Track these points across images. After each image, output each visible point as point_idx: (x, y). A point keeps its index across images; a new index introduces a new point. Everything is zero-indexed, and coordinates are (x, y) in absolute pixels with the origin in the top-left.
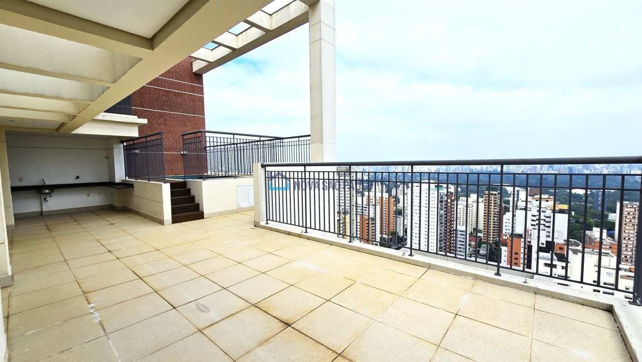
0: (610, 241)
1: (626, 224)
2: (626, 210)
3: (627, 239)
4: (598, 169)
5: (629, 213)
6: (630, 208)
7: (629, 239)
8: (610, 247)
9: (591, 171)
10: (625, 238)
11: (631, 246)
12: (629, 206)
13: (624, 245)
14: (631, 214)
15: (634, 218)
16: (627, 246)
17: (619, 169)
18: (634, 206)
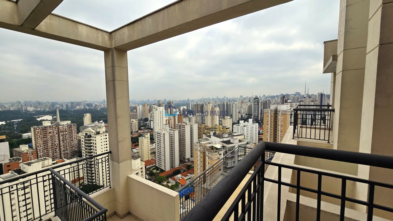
0: (32, 150)
1: (38, 139)
2: (37, 131)
3: (39, 146)
4: (7, 107)
5: (38, 133)
6: (38, 129)
7: (40, 146)
8: (32, 154)
9: (2, 108)
10: (38, 147)
11: (42, 150)
12: (38, 128)
13: (39, 150)
14: (39, 132)
15: (41, 134)
16: (40, 150)
17: (20, 106)
18: (40, 128)
